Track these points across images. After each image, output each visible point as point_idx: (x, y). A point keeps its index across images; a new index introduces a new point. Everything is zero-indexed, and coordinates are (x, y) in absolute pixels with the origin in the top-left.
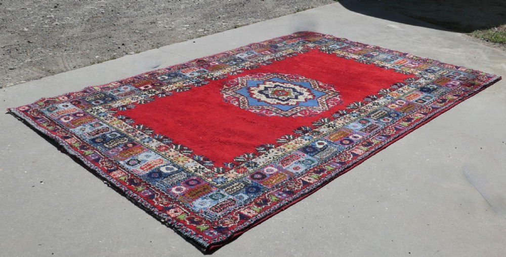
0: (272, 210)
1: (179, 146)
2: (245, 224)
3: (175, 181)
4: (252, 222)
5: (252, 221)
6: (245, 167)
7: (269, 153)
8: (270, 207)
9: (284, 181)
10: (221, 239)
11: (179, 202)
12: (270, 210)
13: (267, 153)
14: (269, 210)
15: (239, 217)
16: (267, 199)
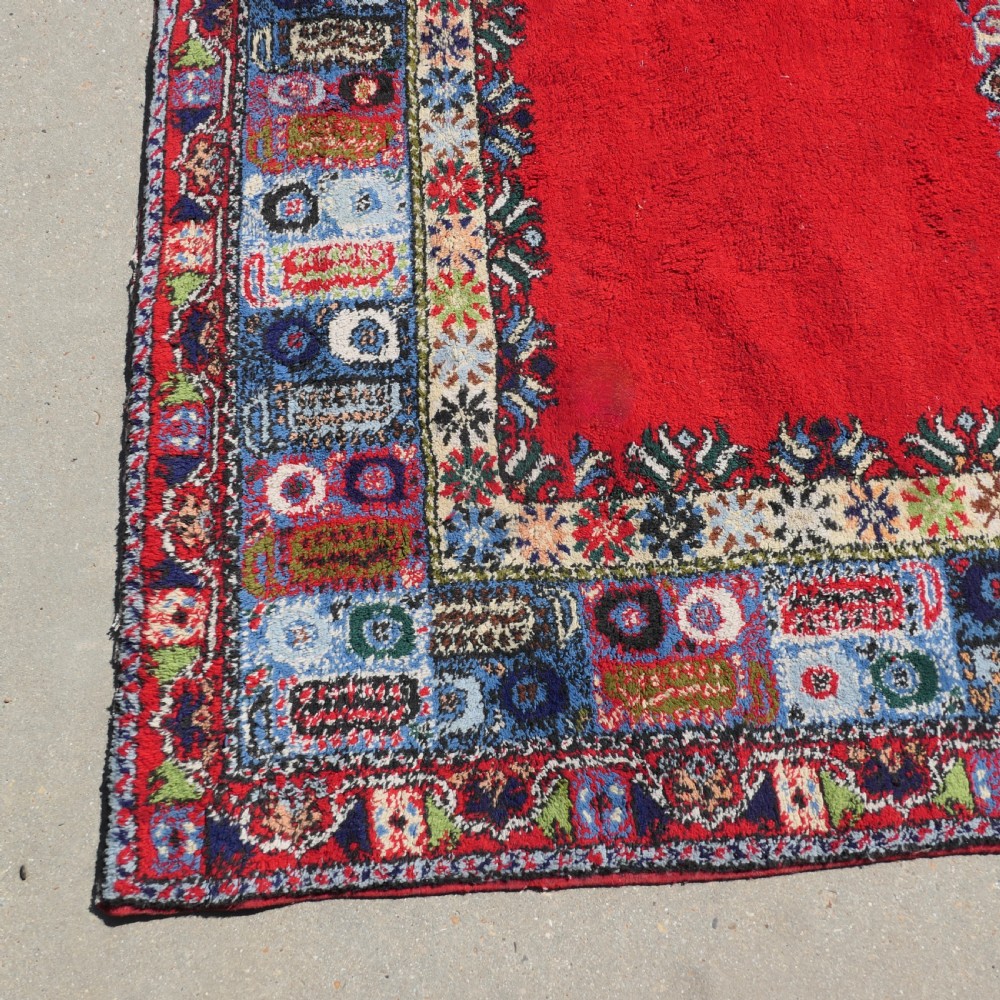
0: (493, 866)
1: (523, 206)
2: (329, 873)
3: (324, 431)
4: (363, 884)
5: (366, 875)
6: (635, 522)
7: (805, 496)
8: (502, 847)
9: (698, 728)
10: (180, 893)
11: (234, 568)
12: (481, 868)
13: (797, 492)
14: (478, 861)
15: (340, 819)
16: (526, 794)
